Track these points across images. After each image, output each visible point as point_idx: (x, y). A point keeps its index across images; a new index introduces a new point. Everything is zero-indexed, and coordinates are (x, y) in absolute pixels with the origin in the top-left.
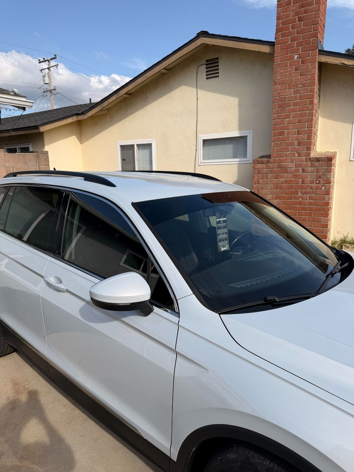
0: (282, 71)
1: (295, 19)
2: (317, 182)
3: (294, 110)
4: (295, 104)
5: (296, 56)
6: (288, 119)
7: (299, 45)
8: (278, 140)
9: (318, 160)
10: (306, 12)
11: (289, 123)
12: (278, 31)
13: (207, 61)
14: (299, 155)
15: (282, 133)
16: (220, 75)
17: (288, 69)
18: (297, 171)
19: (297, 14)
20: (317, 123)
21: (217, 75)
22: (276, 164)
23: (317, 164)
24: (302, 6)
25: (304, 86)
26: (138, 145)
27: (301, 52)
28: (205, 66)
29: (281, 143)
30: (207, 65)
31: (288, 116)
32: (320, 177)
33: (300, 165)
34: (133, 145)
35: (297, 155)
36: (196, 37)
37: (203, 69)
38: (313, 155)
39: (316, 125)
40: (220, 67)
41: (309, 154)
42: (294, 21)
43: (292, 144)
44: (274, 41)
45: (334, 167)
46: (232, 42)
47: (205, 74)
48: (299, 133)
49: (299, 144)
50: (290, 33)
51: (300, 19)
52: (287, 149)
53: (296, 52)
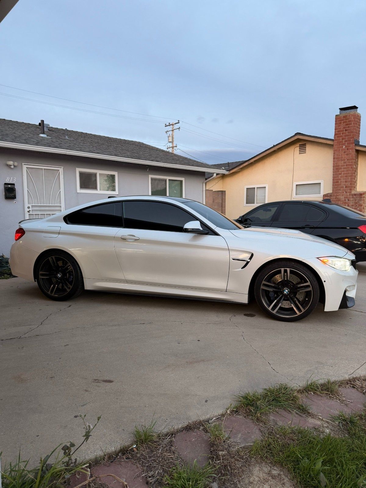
0: (337, 153)
1: (344, 130)
2: (355, 205)
3: (343, 171)
4: (345, 168)
5: (344, 147)
6: (340, 175)
7: (345, 141)
8: (336, 185)
9: (355, 195)
10: (349, 127)
11: (341, 177)
12: (335, 135)
13: (300, 145)
14: (346, 193)
15: (337, 182)
16: (306, 152)
17: (341, 152)
18: (345, 200)
19: (344, 128)
20: (356, 177)
21: (305, 152)
22: (334, 197)
23: (355, 197)
24: (347, 125)
25: (348, 160)
26: (257, 188)
27: (346, 145)
28: (298, 148)
29: (337, 187)
30: (299, 147)
31: (340, 174)
32: (356, 203)
33: (347, 198)
34: (255, 188)
35: (345, 193)
36: (294, 135)
37: (298, 149)
38: (353, 192)
39: (356, 178)
40: (306, 148)
41: (351, 192)
42: (343, 131)
43: (342, 187)
44: (334, 139)
45: (365, 199)
46: (313, 138)
47: (298, 151)
48: (346, 182)
49: (346, 187)
50: (341, 136)
51: (346, 130)
52: (340, 190)
53: (344, 144)
